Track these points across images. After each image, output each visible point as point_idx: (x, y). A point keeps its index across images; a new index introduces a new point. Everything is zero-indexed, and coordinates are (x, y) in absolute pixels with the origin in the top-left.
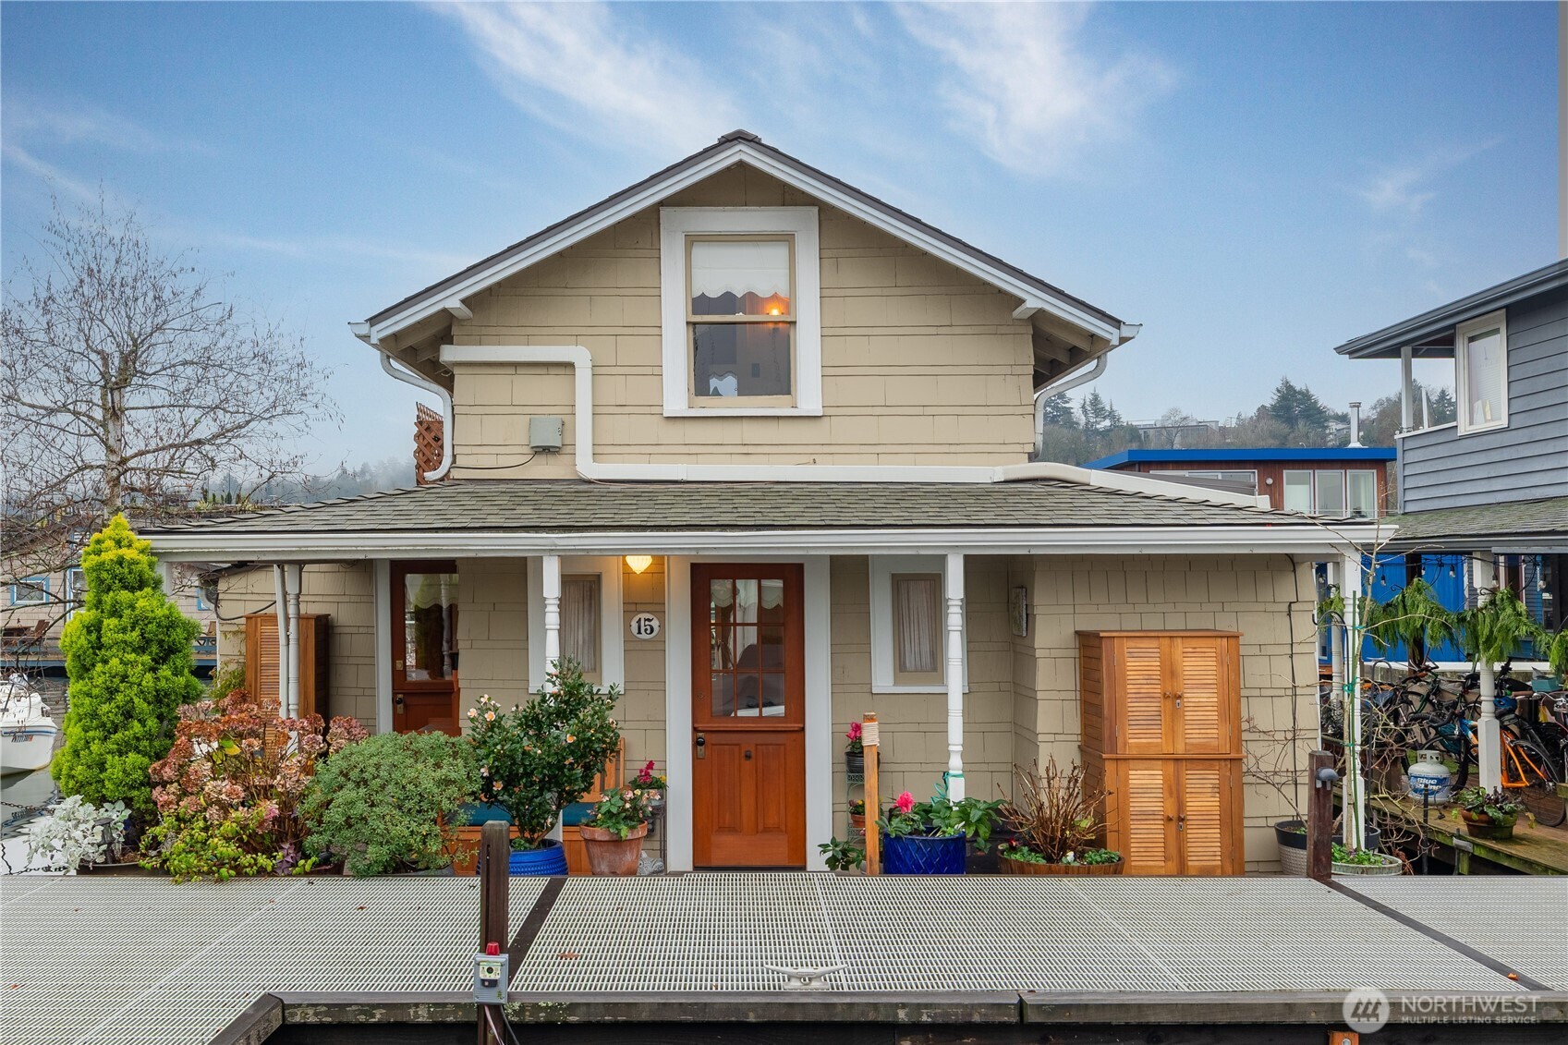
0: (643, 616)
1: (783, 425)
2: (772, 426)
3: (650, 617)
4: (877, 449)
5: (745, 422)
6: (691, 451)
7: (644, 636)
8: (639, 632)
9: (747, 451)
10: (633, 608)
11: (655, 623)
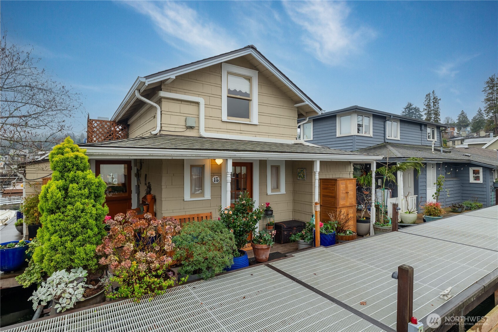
0: (216, 177)
1: (249, 126)
2: (247, 126)
3: (217, 177)
4: (268, 134)
5: (241, 124)
6: (228, 131)
7: (216, 182)
8: (215, 181)
9: (241, 132)
10: (213, 174)
11: (219, 179)
